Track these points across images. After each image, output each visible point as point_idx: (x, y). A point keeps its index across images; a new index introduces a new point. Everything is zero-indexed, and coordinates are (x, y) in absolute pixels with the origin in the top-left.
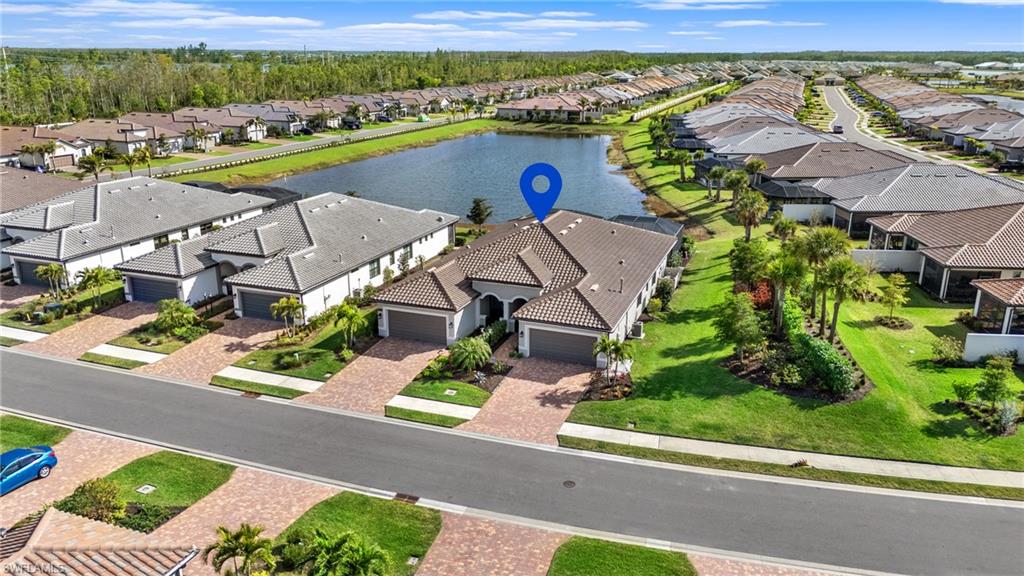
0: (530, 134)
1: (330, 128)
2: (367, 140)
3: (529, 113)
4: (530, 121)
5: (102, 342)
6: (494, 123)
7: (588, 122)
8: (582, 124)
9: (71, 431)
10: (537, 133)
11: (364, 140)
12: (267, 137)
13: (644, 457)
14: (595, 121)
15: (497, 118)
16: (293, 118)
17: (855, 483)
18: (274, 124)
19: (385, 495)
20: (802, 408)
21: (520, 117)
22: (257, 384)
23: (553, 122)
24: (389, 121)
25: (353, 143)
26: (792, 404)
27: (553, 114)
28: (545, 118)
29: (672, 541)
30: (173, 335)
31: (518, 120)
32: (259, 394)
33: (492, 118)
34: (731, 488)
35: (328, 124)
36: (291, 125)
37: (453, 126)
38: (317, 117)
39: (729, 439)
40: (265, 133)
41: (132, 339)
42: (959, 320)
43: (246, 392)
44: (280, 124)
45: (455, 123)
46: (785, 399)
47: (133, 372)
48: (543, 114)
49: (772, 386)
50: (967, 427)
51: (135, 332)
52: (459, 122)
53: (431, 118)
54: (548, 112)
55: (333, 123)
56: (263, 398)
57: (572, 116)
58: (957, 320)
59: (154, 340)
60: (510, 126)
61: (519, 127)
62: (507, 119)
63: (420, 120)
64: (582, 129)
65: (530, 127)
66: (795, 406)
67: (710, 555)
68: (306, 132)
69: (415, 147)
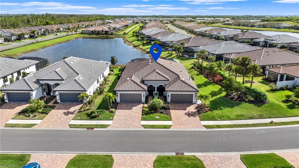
0: (94, 38)
1: (26, 38)
2: (43, 41)
3: (92, 32)
4: (93, 34)
5: (10, 119)
6: (82, 35)
7: (112, 34)
8: (110, 35)
9: (30, 155)
10: (96, 38)
11: (42, 42)
12: (4, 42)
13: (232, 127)
14: (114, 34)
15: (82, 33)
16: (13, 35)
17: (288, 125)
18: (6, 37)
19: (172, 154)
20: (258, 106)
21: (90, 33)
22: (89, 125)
23: (101, 34)
24: (46, 35)
25: (39, 42)
26: (255, 106)
27: (100, 32)
28: (98, 33)
29: (267, 150)
30: (39, 112)
31: (89, 34)
32: (93, 128)
33: (80, 34)
34: (263, 132)
35: (25, 37)
36: (12, 37)
37: (69, 36)
38: (21, 34)
39: (248, 118)
40: (3, 40)
41: (21, 116)
42: (263, 79)
43: (87, 128)
44: (8, 37)
45: (69, 35)
46: (252, 105)
47: (33, 128)
48: (97, 32)
49: (246, 102)
50: (295, 106)
51: (20, 113)
52: (70, 35)
53: (60, 34)
54: (98, 31)
55: (26, 36)
56: (95, 129)
57: (106, 33)
58: (262, 79)
59: (32, 115)
60: (87, 36)
61: (90, 36)
62: (85, 34)
63: (56, 35)
64: (111, 36)
65: (94, 36)
66: (256, 106)
67: (280, 152)
68: (19, 40)
69: (61, 43)
